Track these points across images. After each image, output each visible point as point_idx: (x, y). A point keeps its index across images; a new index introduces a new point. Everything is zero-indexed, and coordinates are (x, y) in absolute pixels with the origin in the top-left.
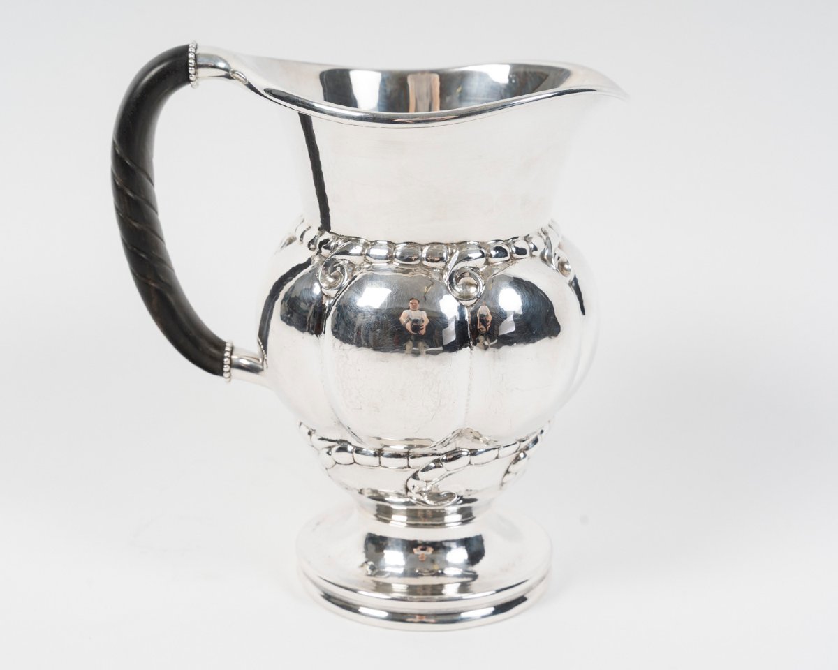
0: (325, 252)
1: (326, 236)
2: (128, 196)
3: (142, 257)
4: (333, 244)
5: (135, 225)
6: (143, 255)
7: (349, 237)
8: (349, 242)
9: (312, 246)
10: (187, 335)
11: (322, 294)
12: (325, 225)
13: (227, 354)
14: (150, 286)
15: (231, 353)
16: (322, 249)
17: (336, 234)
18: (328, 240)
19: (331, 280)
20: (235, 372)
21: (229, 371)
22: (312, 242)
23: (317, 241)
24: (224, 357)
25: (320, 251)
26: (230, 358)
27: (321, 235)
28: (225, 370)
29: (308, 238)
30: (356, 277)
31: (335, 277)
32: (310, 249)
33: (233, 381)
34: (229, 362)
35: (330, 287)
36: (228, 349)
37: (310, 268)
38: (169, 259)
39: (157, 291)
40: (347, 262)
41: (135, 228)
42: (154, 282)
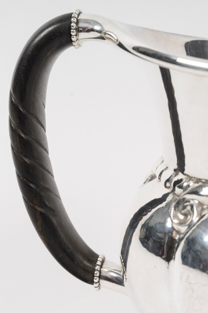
0: (178, 191)
1: (180, 176)
2: (20, 137)
3: (30, 186)
4: (185, 184)
5: (27, 160)
6: (32, 185)
7: (200, 179)
8: (200, 184)
9: (168, 184)
10: (64, 250)
11: (173, 228)
12: (181, 167)
13: (97, 268)
14: (36, 210)
15: (101, 267)
16: (176, 188)
17: (188, 176)
18: (181, 180)
19: (182, 217)
20: (103, 282)
21: (99, 282)
22: (168, 180)
23: (172, 181)
24: (94, 270)
25: (174, 190)
26: (100, 272)
27: (176, 175)
28: (95, 281)
29: (165, 176)
30: (204, 215)
31: (186, 215)
32: (166, 187)
33: (102, 289)
34: (98, 275)
35: (181, 223)
36: (99, 263)
37: (164, 204)
38: (56, 188)
39: (41, 214)
40: (197, 202)
41: (26, 162)
42: (40, 206)
